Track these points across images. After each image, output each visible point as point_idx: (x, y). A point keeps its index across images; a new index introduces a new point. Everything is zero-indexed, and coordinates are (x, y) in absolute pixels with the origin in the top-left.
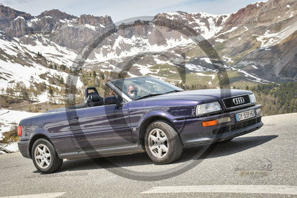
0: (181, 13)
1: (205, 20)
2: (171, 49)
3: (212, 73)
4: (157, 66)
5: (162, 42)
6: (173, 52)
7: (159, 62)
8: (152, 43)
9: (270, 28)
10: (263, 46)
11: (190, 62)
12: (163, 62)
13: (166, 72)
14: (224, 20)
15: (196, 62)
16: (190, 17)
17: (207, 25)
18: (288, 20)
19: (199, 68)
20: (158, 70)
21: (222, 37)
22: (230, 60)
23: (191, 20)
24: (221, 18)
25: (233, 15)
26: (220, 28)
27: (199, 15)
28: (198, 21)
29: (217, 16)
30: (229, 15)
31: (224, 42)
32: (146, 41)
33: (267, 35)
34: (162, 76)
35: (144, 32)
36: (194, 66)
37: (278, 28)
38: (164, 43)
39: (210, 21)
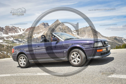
0: (13, 26)
1: (20, 29)
2: (10, 36)
3: (21, 43)
4: (5, 40)
5: (7, 34)
6: (10, 37)
7: (6, 39)
8: (4, 34)
9: (36, 33)
10: (34, 37)
11: (15, 40)
12: (7, 39)
13: (8, 42)
14: (25, 30)
15: (16, 40)
16: (16, 28)
17: (20, 30)
18: (41, 32)
19: (17, 42)
20: (5, 41)
21: (24, 34)
22: (26, 40)
23: (16, 29)
24: (24, 29)
25: (27, 29)
26: (24, 32)
27: (18, 28)
28: (18, 29)
29: (23, 29)
30: (26, 29)
31: (25, 36)
32: (2, 33)
33: (36, 35)
34: (6, 43)
35: (2, 30)
36: (16, 41)
37: (38, 33)
38: (8, 34)
39: (21, 29)
